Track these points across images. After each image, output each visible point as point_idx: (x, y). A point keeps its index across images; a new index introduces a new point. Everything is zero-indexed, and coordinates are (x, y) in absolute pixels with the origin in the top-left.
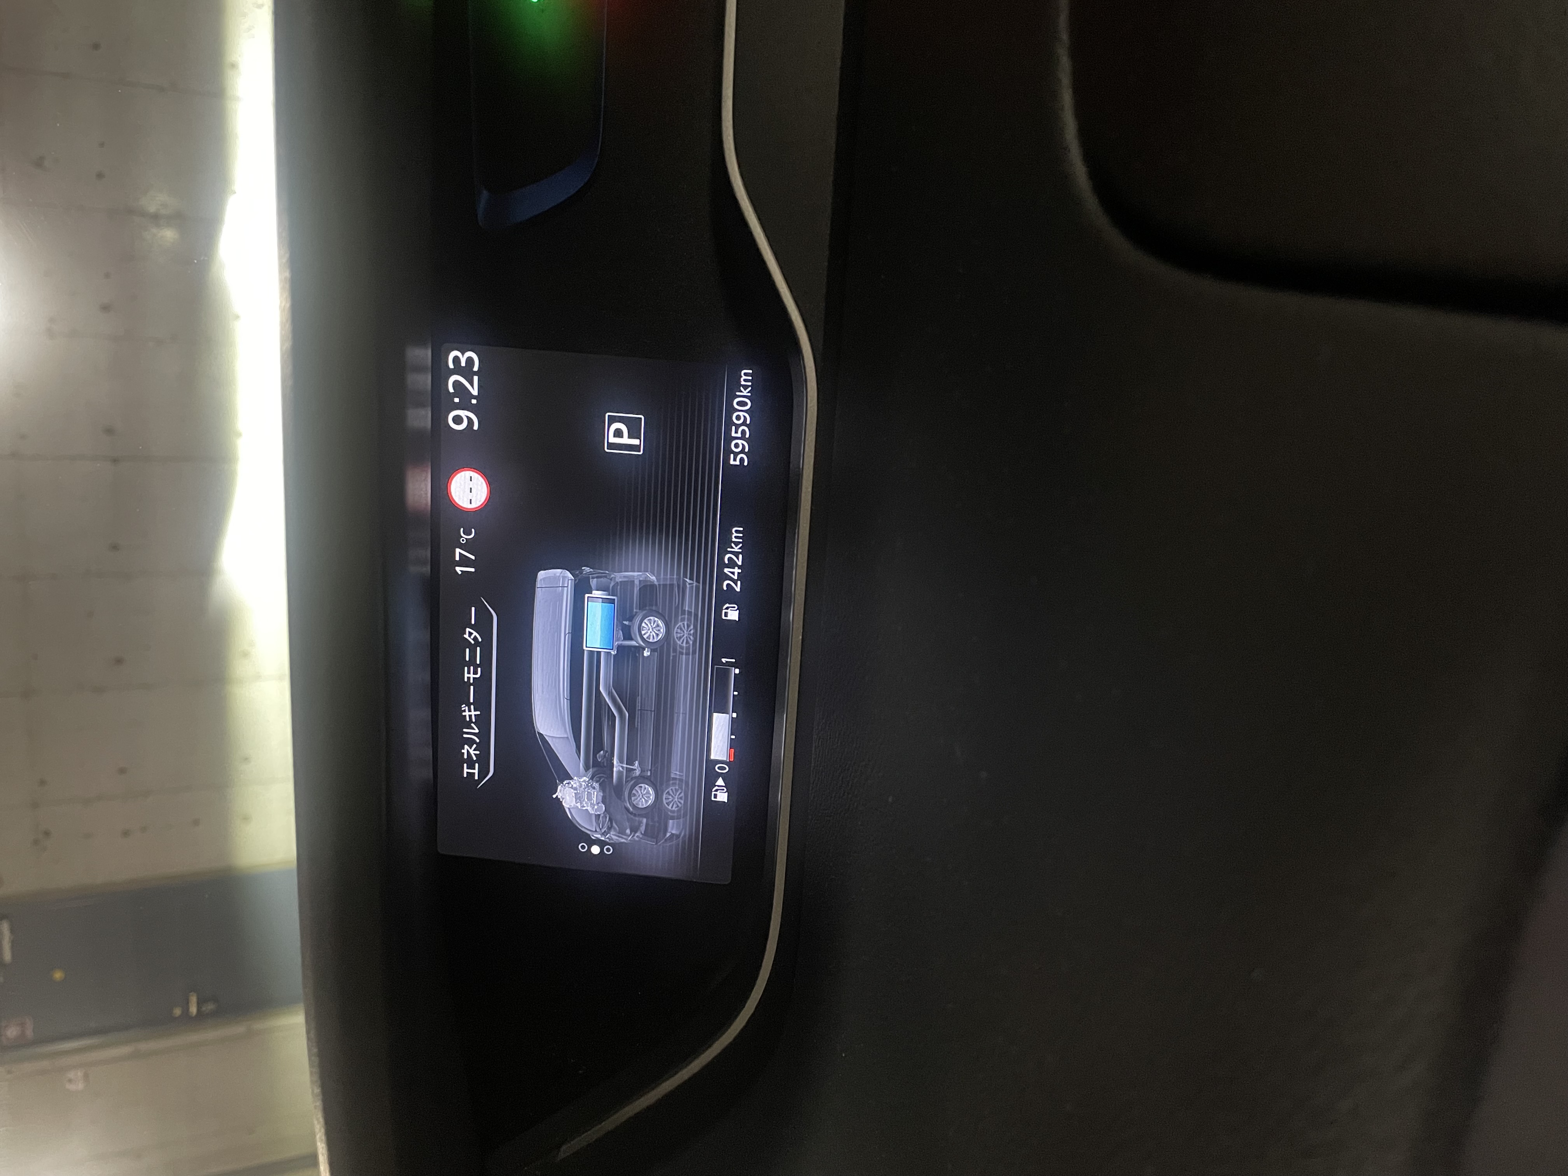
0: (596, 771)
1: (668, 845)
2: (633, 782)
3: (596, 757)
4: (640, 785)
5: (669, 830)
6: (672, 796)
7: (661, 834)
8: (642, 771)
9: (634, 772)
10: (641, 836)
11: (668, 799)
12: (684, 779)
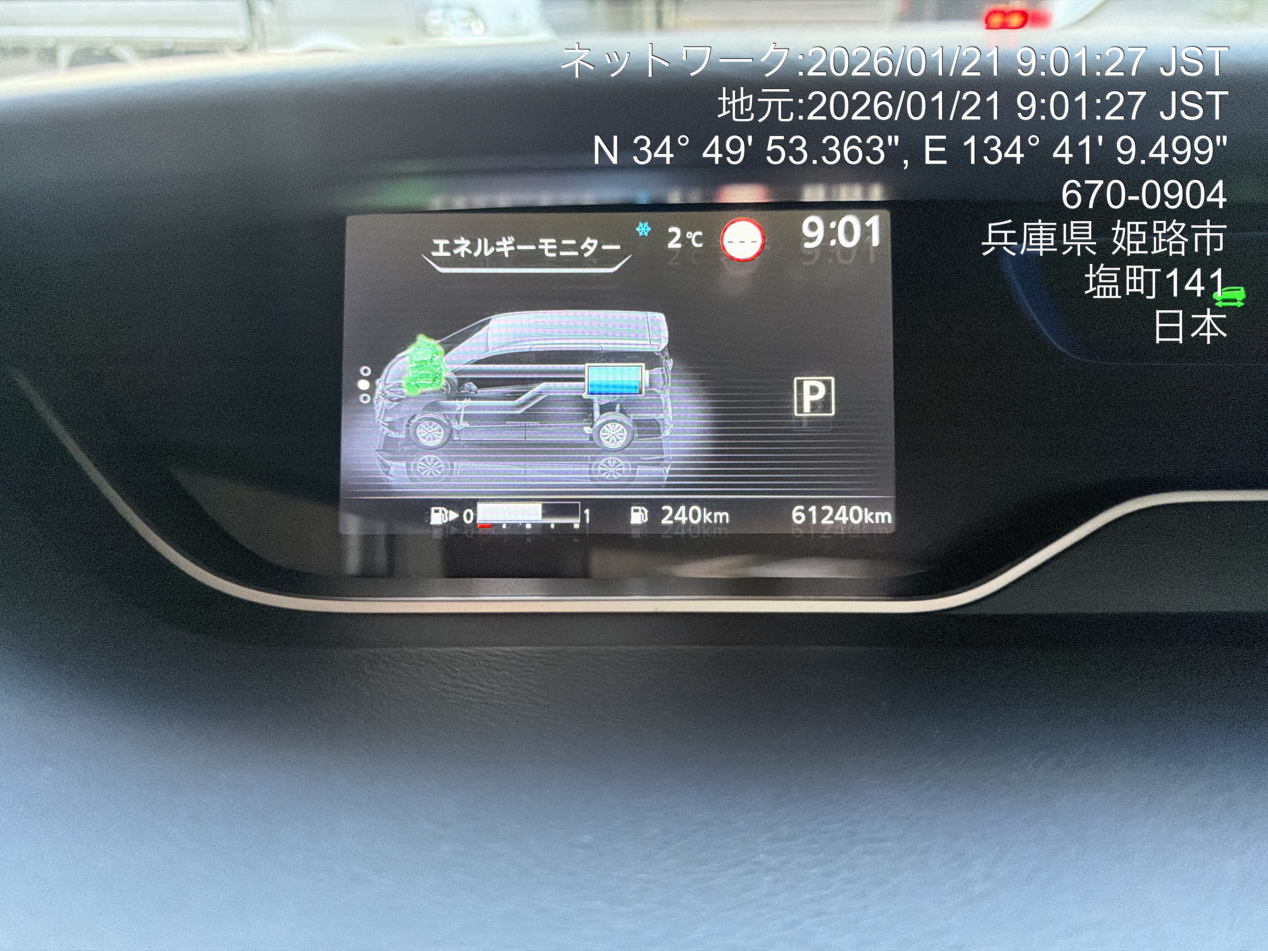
0: (454, 383)
1: (377, 463)
2: (445, 422)
3: (469, 381)
4: (442, 429)
5: (393, 463)
6: (432, 465)
7: (386, 455)
8: (458, 432)
9: (457, 423)
10: (384, 433)
11: (429, 461)
12: (453, 476)
